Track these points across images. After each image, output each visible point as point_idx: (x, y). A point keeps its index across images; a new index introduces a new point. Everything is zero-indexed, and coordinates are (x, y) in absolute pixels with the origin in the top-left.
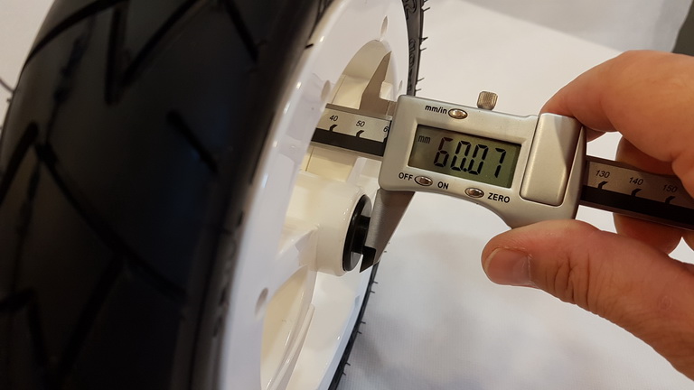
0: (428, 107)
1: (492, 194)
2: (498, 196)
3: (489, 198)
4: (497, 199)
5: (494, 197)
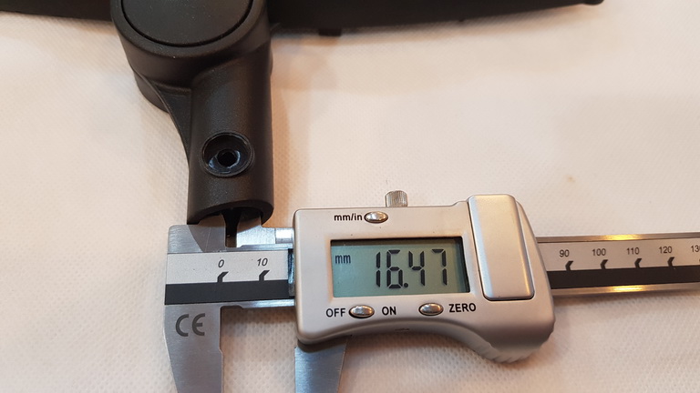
0: (337, 217)
1: (453, 305)
2: (461, 306)
3: (451, 311)
4: (461, 309)
5: (457, 308)
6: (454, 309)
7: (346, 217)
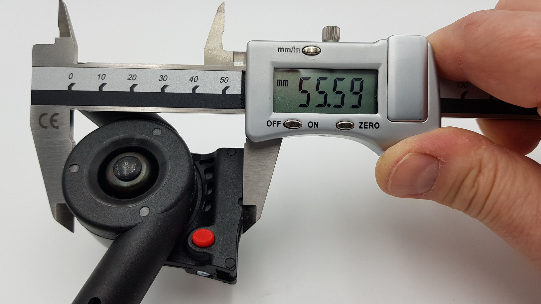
0: (280, 49)
1: (362, 123)
2: (368, 124)
3: (360, 128)
4: (368, 127)
5: (365, 125)
6: (363, 126)
7: (287, 50)
